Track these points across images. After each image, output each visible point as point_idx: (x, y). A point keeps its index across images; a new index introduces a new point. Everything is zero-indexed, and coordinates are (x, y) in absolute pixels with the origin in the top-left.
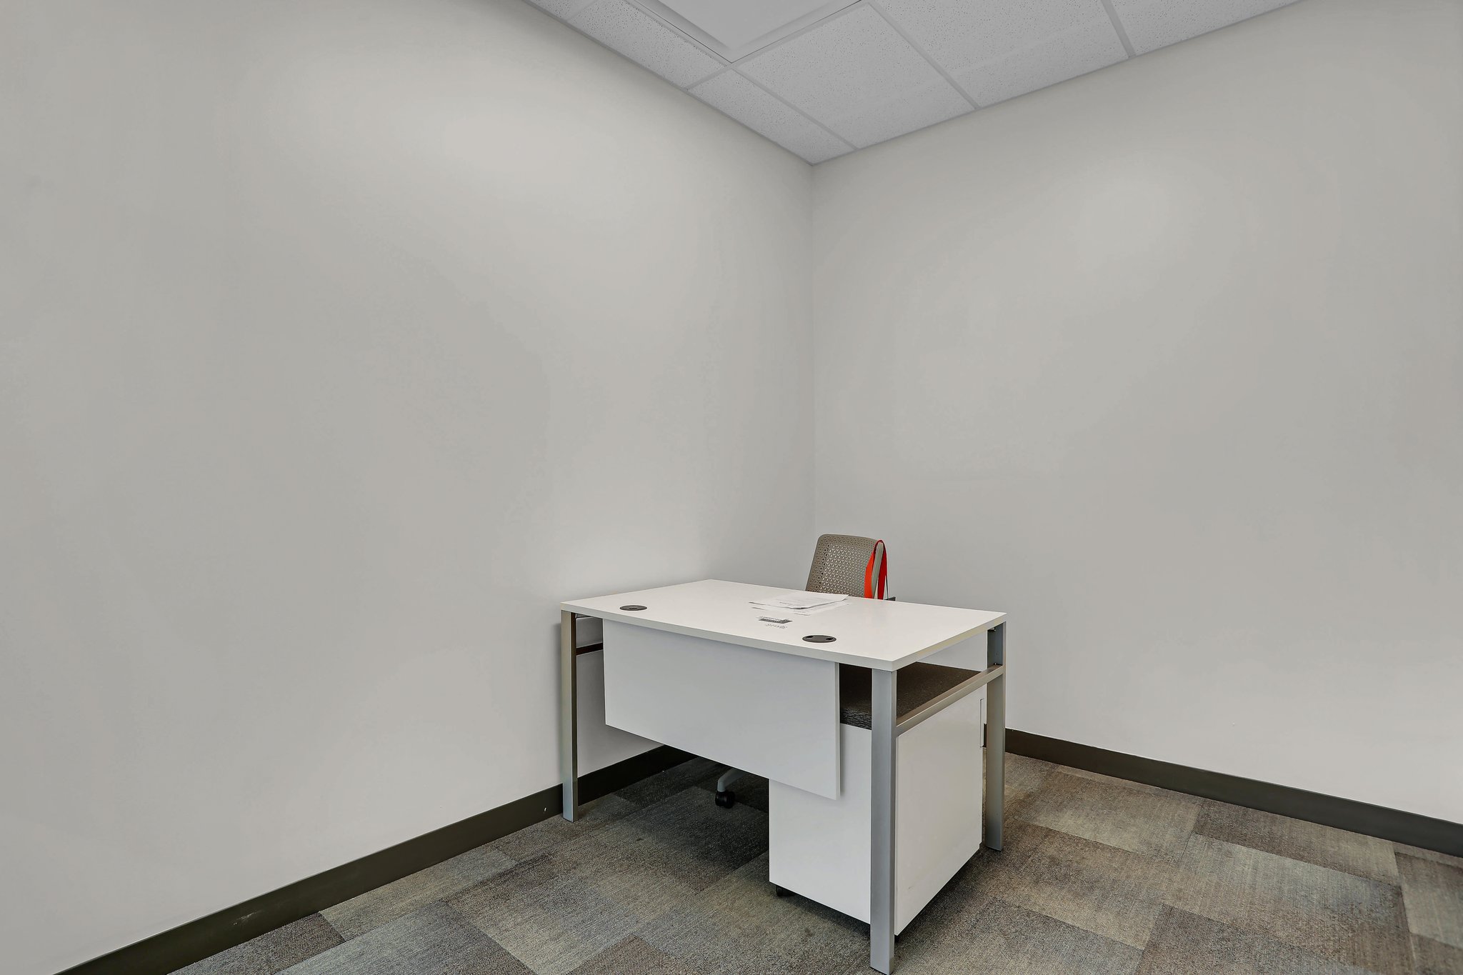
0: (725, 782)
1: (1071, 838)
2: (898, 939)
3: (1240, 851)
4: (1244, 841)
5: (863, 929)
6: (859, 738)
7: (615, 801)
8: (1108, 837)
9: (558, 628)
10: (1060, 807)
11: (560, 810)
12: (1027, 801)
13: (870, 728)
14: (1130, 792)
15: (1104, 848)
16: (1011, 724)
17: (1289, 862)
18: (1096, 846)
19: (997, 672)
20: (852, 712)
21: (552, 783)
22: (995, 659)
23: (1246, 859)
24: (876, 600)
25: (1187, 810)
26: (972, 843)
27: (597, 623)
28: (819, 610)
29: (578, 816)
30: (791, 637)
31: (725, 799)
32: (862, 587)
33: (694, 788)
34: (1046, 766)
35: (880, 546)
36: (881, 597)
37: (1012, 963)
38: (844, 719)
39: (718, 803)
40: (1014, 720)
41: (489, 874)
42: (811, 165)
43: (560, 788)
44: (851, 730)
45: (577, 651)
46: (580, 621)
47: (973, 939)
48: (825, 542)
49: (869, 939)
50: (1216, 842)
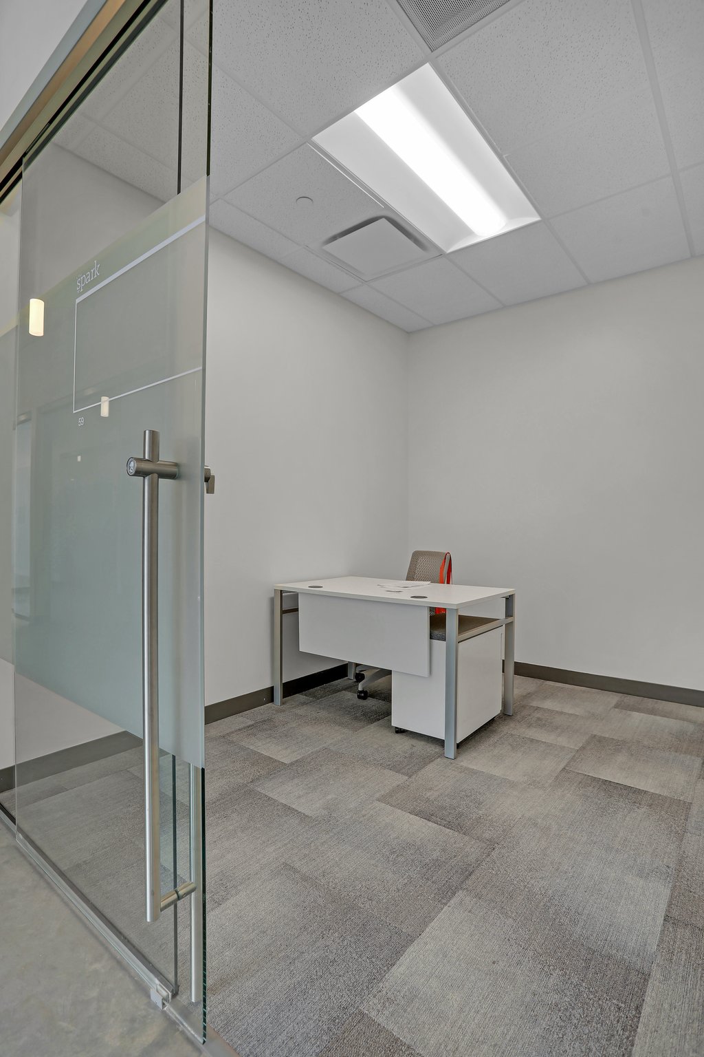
0: (363, 685)
1: (549, 710)
2: (459, 746)
3: (635, 714)
4: (639, 710)
5: (441, 743)
6: (439, 645)
7: (300, 697)
8: (568, 709)
9: (272, 600)
10: (545, 698)
11: (272, 700)
12: (529, 696)
13: (445, 640)
14: (584, 692)
15: (565, 714)
16: (517, 659)
17: (658, 718)
18: (562, 713)
19: (510, 620)
20: (436, 632)
21: (268, 685)
22: (509, 612)
23: (637, 716)
24: (446, 584)
25: (613, 698)
26: (497, 710)
27: (295, 596)
28: (415, 588)
29: (283, 703)
30: (406, 596)
31: (363, 695)
32: (438, 578)
33: (344, 692)
34: (539, 682)
35: (448, 556)
36: (448, 583)
37: (514, 754)
38: (431, 637)
39: (359, 697)
40: (520, 657)
41: (242, 726)
42: (407, 333)
43: (272, 689)
44: (435, 642)
45: (283, 612)
46: (286, 596)
47: (495, 747)
48: (417, 555)
49: (444, 747)
50: (624, 711)
